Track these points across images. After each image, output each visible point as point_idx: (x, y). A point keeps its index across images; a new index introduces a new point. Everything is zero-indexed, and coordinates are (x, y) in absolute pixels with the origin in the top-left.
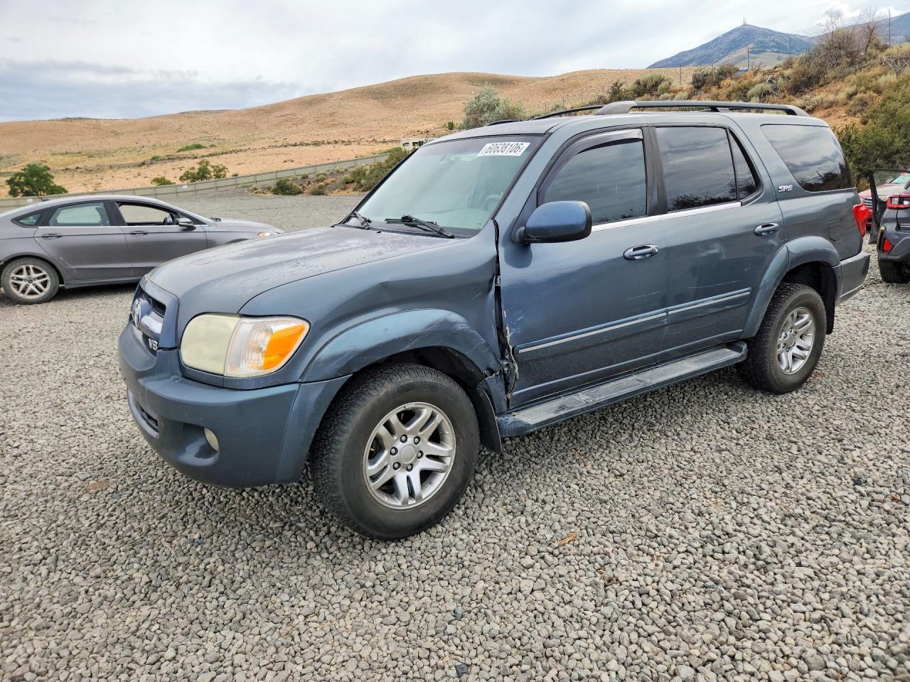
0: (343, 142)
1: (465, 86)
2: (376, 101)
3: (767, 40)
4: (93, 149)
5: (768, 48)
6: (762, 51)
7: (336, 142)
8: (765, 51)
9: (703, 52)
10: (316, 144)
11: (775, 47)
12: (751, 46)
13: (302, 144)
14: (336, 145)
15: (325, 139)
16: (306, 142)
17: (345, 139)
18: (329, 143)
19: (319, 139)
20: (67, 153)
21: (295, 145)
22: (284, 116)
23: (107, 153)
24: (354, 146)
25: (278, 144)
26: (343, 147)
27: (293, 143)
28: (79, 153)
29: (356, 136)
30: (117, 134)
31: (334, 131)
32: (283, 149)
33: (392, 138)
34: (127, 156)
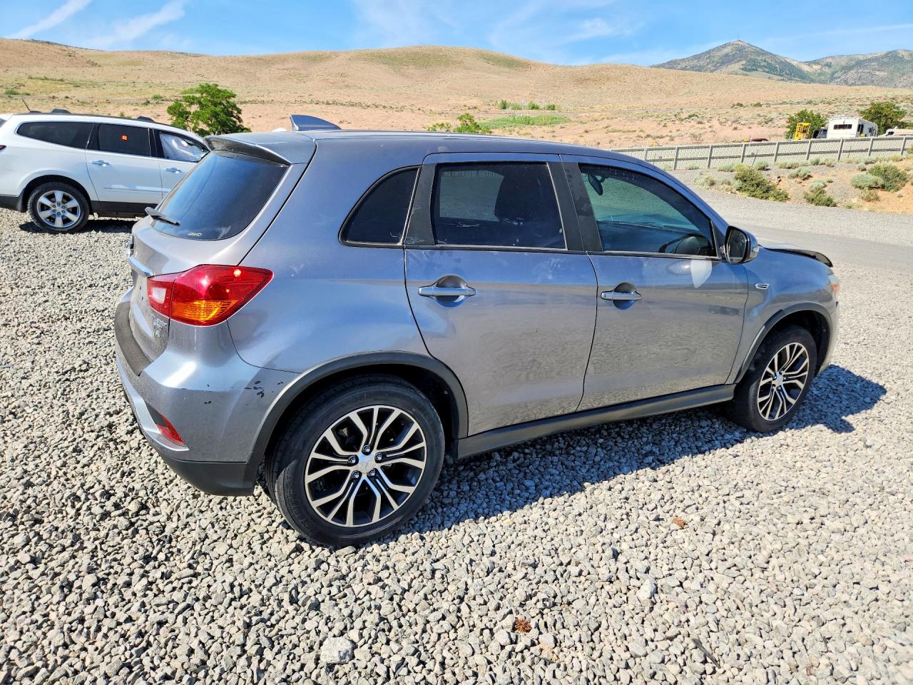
0: (384, 107)
3: (759, 59)
4: (77, 79)
5: (760, 67)
6: (753, 70)
8: (756, 70)
9: (695, 62)
11: (766, 67)
12: (744, 62)
13: (334, 103)
20: (46, 79)
21: (328, 104)
22: (287, 69)
23: (93, 85)
28: (61, 80)
30: (94, 65)
33: (439, 110)
34: (120, 89)
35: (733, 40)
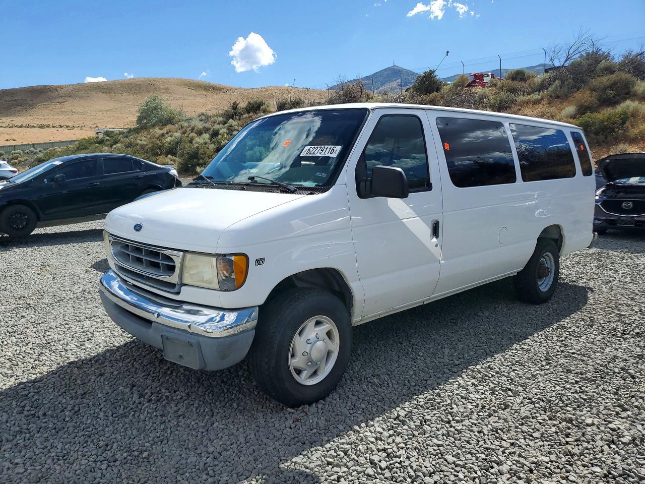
0: (67, 127)
1: (182, 89)
2: (104, 95)
3: (409, 77)
5: (410, 83)
7: (61, 126)
9: (367, 81)
10: (41, 127)
12: (399, 81)
13: (28, 126)
14: (60, 130)
15: (51, 124)
16: (32, 125)
17: (70, 124)
18: (54, 127)
19: (46, 123)
21: (21, 127)
22: (14, 101)
24: (77, 131)
25: (4, 125)
26: (66, 131)
27: (20, 125)
29: (81, 123)
31: (61, 117)
32: (8, 129)
35: (391, 65)
